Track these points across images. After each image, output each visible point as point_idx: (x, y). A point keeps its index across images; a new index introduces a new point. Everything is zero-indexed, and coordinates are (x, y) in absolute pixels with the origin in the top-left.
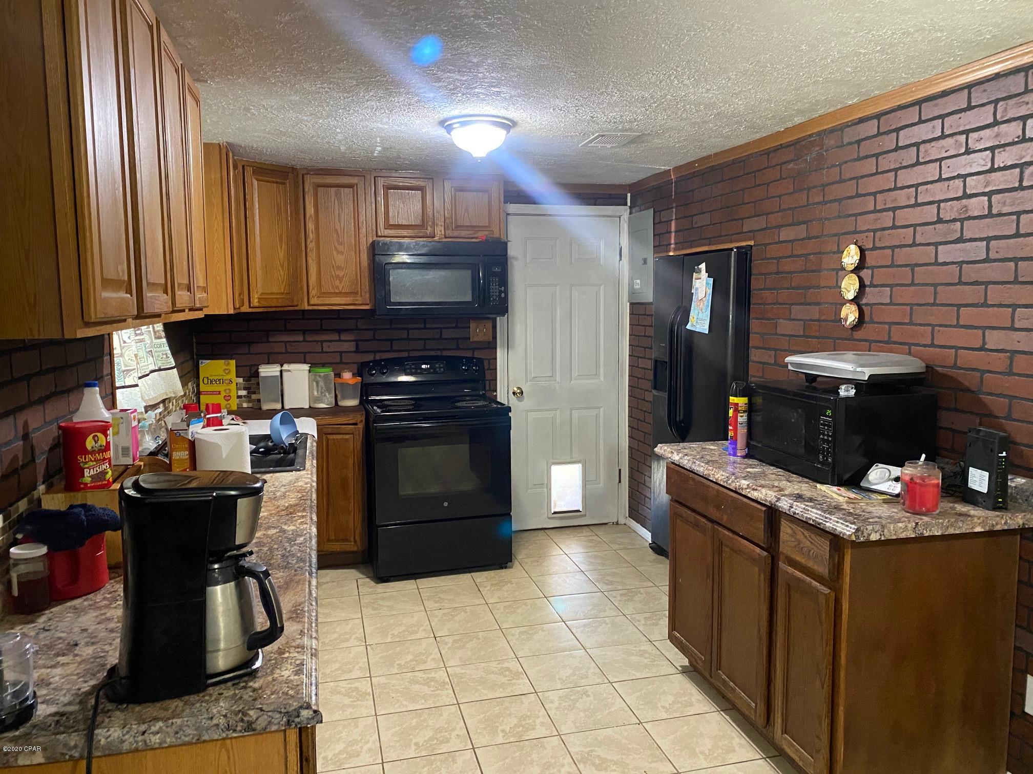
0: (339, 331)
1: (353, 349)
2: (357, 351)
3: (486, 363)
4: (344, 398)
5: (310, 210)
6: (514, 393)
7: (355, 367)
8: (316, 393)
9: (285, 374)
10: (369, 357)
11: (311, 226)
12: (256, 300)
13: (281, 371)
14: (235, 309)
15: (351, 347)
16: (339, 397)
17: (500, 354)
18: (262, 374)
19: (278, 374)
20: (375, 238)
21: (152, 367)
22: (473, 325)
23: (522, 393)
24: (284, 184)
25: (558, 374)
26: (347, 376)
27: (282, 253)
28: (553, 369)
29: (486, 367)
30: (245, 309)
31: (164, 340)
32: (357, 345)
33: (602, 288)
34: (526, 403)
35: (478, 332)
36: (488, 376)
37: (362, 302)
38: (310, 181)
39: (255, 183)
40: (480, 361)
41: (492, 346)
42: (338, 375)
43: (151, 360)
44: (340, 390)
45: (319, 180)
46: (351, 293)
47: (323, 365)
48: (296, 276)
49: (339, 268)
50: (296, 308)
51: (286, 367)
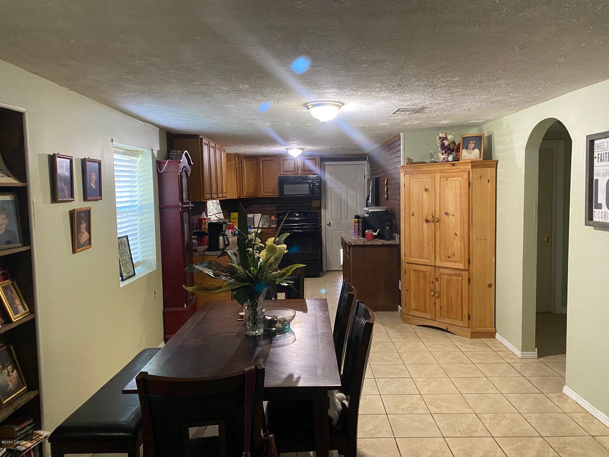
0: (271, 204)
1: (275, 209)
2: (277, 210)
3: (318, 214)
4: (272, 224)
5: (261, 168)
6: (328, 224)
7: (276, 215)
8: (263, 223)
9: (255, 217)
10: (281, 212)
11: (261, 172)
12: (245, 195)
13: (254, 216)
14: (238, 197)
15: (275, 208)
16: (271, 224)
17: (323, 211)
18: (248, 217)
19: (253, 217)
20: (280, 175)
21: (217, 213)
22: (313, 201)
23: (330, 224)
24: (253, 161)
25: (343, 217)
26: (273, 217)
27: (252, 180)
28: (341, 216)
29: (318, 215)
30: (242, 197)
31: (219, 206)
32: (276, 208)
33: (358, 189)
34: (332, 227)
35: (315, 204)
36: (319, 218)
37: (276, 194)
38: (261, 159)
39: (245, 161)
40: (316, 213)
41: (320, 208)
42: (270, 217)
43: (216, 210)
44: (271, 222)
45: (264, 159)
46: (273, 192)
47: (266, 214)
48: (257, 187)
49: (270, 185)
50: (257, 197)
51: (255, 215)
